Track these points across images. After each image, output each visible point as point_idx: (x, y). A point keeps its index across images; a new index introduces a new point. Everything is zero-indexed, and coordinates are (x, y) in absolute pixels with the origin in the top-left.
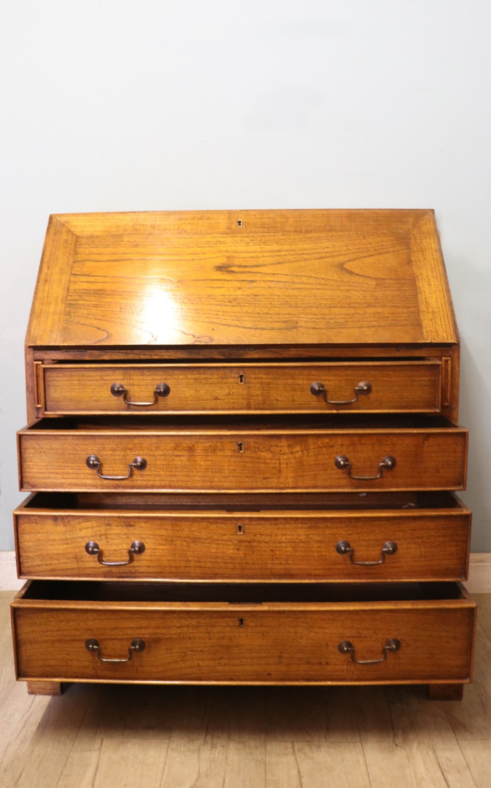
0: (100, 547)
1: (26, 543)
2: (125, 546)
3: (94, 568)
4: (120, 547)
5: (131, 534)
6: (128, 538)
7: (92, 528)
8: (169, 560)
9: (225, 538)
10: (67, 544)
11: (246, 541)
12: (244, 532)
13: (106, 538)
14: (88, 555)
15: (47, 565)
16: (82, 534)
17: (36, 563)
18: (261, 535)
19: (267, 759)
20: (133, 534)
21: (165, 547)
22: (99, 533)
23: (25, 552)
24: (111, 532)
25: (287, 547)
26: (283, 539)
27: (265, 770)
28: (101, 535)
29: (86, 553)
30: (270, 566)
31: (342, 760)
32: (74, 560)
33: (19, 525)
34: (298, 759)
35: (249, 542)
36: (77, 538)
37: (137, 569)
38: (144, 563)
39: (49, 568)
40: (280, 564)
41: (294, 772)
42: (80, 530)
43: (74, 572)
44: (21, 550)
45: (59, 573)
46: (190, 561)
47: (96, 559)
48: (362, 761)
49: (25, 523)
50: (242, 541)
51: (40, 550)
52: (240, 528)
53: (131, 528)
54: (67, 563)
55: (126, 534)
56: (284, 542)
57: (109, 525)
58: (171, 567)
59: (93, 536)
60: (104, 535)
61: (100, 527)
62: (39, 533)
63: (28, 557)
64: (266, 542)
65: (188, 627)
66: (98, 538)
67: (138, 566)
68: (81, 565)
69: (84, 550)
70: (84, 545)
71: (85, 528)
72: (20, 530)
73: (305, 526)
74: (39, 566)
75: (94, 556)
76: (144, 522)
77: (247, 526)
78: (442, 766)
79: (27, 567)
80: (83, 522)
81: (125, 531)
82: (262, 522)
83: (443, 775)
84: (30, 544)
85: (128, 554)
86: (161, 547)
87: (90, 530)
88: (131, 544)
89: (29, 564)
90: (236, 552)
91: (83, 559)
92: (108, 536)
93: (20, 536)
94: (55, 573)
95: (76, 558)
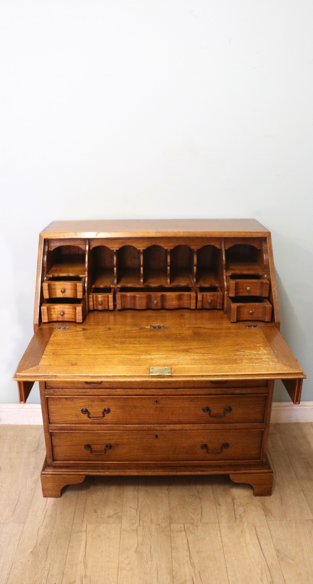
0: (89, 411)
1: (52, 409)
2: (101, 410)
3: (86, 420)
4: (98, 410)
5: (103, 405)
6: (102, 406)
7: (85, 402)
8: (123, 416)
9: (149, 406)
10: (72, 409)
11: (159, 407)
12: (159, 403)
13: (92, 406)
14: (83, 414)
15: (62, 419)
16: (80, 405)
17: (57, 418)
18: (167, 404)
19: (172, 534)
20: (105, 405)
21: (120, 410)
22: (88, 404)
23: (51, 413)
24: (94, 404)
25: (179, 410)
26: (177, 406)
27: (171, 541)
28: (89, 406)
29: (82, 413)
30: (171, 418)
31: (209, 534)
32: (76, 417)
33: (48, 401)
34: (187, 534)
35: (161, 408)
36: (77, 407)
37: (107, 420)
38: (109, 417)
39: (64, 420)
40: (176, 417)
41: (185, 542)
42: (79, 403)
43: (76, 422)
44: (49, 412)
45: (68, 422)
46: (132, 416)
47: (87, 416)
48: (219, 535)
49: (51, 401)
50: (157, 407)
51: (59, 412)
52: (157, 401)
53: (104, 402)
54: (72, 418)
55: (101, 405)
56: (178, 408)
57: (93, 401)
58: (123, 419)
59: (85, 406)
60: (90, 405)
61: (88, 402)
62: (58, 405)
63: (53, 415)
64: (169, 408)
65: (132, 439)
66: (88, 407)
67: (107, 419)
68: (79, 419)
69: (81, 412)
70: (81, 410)
71: (81, 402)
72: (49, 403)
73: (188, 400)
74: (58, 419)
75: (86, 414)
76: (110, 400)
77: (160, 401)
78: (258, 536)
79: (53, 420)
80: (80, 400)
81: (101, 403)
82: (167, 399)
83: (259, 541)
84: (54, 410)
85: (102, 414)
86: (118, 410)
87: (83, 403)
88: (103, 409)
89: (54, 419)
90: (154, 412)
91: (80, 416)
92: (93, 406)
93: (49, 406)
94: (67, 422)
95: (77, 415)
